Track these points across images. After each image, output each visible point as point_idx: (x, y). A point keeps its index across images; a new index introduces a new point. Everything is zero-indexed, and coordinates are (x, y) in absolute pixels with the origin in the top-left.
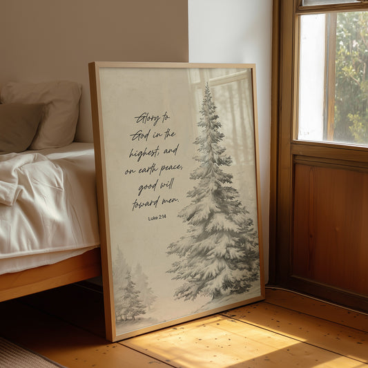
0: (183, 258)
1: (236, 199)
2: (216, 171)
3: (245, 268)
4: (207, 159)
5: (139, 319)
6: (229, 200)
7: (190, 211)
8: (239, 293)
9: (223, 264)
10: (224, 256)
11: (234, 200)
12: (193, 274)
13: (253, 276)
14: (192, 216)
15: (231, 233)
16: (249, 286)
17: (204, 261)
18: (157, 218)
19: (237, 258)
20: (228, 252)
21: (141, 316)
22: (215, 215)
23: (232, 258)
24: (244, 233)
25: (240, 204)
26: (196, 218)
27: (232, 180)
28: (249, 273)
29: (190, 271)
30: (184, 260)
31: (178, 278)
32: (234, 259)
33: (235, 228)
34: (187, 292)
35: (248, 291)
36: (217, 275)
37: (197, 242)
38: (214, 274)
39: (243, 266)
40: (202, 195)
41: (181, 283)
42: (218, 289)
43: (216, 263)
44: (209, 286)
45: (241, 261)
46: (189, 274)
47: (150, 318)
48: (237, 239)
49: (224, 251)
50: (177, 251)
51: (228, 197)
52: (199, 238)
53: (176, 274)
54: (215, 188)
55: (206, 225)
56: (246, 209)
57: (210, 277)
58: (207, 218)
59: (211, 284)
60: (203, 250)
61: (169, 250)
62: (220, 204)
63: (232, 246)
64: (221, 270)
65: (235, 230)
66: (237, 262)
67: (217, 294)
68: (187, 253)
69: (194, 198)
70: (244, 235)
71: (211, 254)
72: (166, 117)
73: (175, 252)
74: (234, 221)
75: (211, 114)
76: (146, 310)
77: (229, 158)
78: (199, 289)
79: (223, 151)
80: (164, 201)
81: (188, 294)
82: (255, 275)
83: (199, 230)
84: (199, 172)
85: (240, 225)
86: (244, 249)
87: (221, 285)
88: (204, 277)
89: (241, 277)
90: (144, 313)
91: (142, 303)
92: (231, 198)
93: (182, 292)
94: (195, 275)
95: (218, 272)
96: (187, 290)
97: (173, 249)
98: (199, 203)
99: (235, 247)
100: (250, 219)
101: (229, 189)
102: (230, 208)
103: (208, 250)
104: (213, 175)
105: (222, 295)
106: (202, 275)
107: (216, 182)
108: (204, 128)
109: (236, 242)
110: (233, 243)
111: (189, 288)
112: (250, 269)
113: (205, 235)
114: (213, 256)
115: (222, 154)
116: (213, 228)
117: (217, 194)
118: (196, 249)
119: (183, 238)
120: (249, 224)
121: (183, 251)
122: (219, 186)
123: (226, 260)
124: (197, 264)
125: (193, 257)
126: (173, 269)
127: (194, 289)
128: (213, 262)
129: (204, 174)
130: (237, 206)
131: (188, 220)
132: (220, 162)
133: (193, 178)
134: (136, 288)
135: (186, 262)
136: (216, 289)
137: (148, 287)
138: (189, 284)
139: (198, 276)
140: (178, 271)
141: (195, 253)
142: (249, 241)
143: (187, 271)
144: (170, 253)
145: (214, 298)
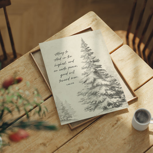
0: (85, 96)
1: (105, 73)
2: (93, 65)
3: (117, 97)
4: (88, 62)
5: (70, 119)
6: (102, 74)
7: (84, 80)
8: (117, 107)
9: (105, 97)
10: (105, 94)
11: (104, 73)
12: (91, 102)
13: (122, 100)
14: (86, 81)
15: (106, 85)
16: (122, 104)
17: (96, 97)
18: (70, 84)
19: (112, 94)
20: (106, 92)
21: (70, 118)
22: (97, 80)
23: (109, 94)
24: (113, 84)
25: (108, 74)
26: (88, 82)
27: (101, 67)
28: (120, 99)
29: (89, 101)
30: (86, 97)
31: (84, 104)
32: (110, 95)
33: (108, 83)
34: (90, 109)
35: (122, 106)
36: (103, 101)
37: (90, 90)
38: (102, 101)
39: (116, 97)
40: (89, 74)
41: (86, 106)
42: (105, 106)
43: (102, 97)
44: (100, 106)
45: (114, 95)
46: (90, 102)
47: (75, 119)
48: (110, 87)
49: (104, 92)
50: (82, 94)
51: (101, 73)
52: (91, 89)
53: (83, 102)
54: (94, 70)
55: (93, 84)
56: (111, 76)
57: (100, 102)
58: (93, 81)
59: (101, 105)
60: (94, 93)
61: (78, 94)
62: (98, 75)
63: (108, 90)
64: (105, 99)
65: (108, 84)
66: (113, 95)
67: (105, 108)
68: (86, 95)
69: (85, 75)
70: (113, 85)
71: (98, 94)
72: (67, 52)
73: (81, 95)
74: (107, 81)
75: (86, 47)
76: (72, 116)
77: (98, 59)
78: (96, 107)
79: (94, 58)
80: (72, 78)
81: (91, 109)
82: (124, 100)
83: (90, 86)
84: (85, 66)
85: (110, 82)
86: (115, 90)
87: (106, 105)
88: (97, 102)
89: (116, 101)
90: (71, 117)
91: (70, 114)
92: (103, 73)
93: (88, 109)
94: (92, 102)
95: (103, 100)
96: (90, 108)
97: (80, 94)
98: (88, 77)
99: (110, 90)
100: (115, 79)
101: (101, 70)
102: (103, 76)
103: (96, 93)
104: (92, 66)
105: (108, 109)
106: (96, 102)
107: (94, 68)
108: (84, 52)
109: (110, 88)
110: (109, 89)
111: (91, 107)
112: (120, 98)
113: (94, 87)
114: (99, 94)
115: (94, 59)
116: (97, 84)
117: (96, 72)
118: (90, 93)
119: (83, 89)
120: (115, 81)
121: (85, 94)
122: (96, 70)
123: (107, 95)
124: (92, 98)
125: (90, 96)
126: (81, 101)
127: (93, 107)
128: (100, 97)
129: (88, 66)
130: (107, 75)
131: (84, 83)
132: (94, 62)
133: (83, 68)
134: (66, 109)
135: (87, 98)
136: (104, 107)
137: (72, 108)
138: (90, 106)
139: (94, 102)
140: (84, 101)
141: (90, 94)
142: (116, 87)
143: (88, 101)
144: (78, 95)
145: (104, 110)
